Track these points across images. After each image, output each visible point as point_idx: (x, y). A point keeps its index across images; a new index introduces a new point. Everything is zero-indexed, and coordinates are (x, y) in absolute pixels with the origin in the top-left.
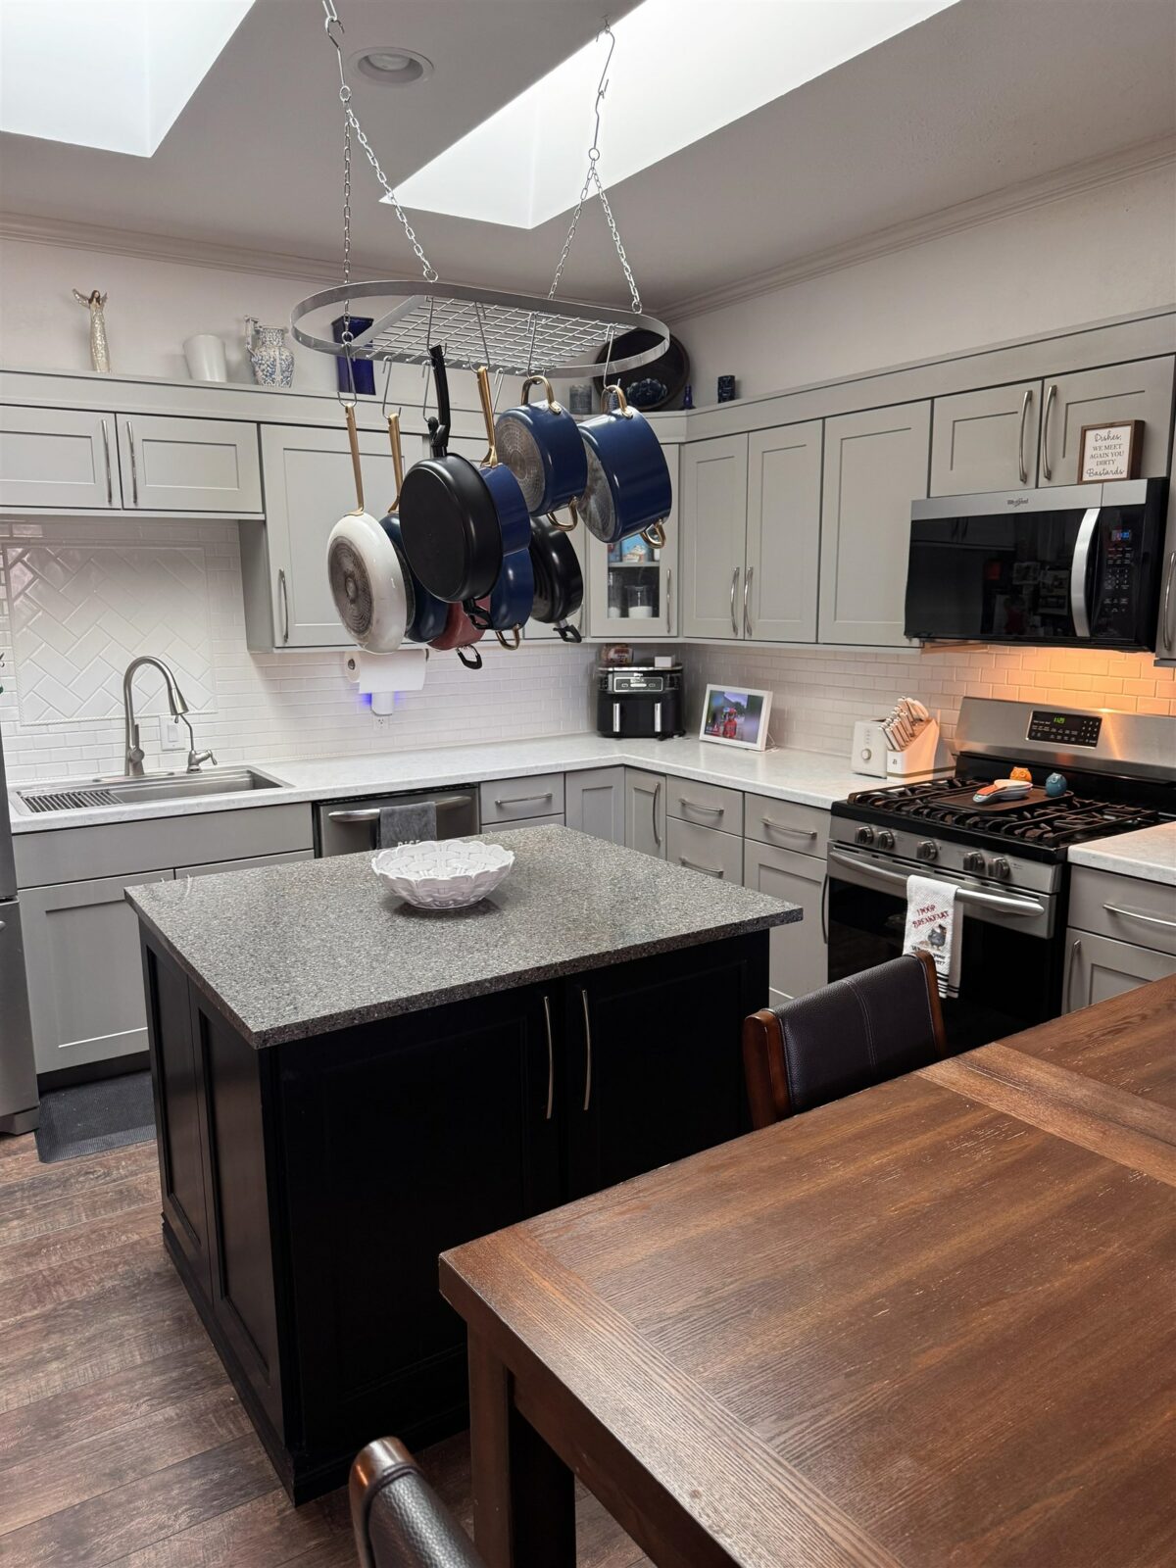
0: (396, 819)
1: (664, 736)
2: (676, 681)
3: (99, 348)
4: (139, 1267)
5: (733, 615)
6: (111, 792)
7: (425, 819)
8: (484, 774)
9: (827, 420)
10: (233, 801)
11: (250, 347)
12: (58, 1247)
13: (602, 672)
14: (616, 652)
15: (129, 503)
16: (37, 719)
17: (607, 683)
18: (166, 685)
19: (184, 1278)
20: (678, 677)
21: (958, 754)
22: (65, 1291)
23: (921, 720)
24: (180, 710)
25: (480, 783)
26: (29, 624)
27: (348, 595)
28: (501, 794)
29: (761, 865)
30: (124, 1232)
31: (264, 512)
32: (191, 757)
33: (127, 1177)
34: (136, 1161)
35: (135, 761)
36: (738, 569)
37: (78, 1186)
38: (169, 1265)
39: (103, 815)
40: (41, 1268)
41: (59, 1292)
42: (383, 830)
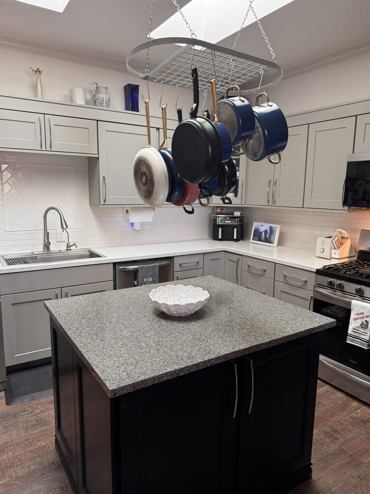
0: (144, 270)
1: (237, 240)
2: (242, 220)
3: (39, 90)
4: (45, 459)
5: (268, 197)
6: (38, 257)
7: (154, 270)
8: (176, 253)
9: (310, 124)
10: (84, 262)
11: (94, 93)
12: (12, 447)
13: (215, 217)
14: (220, 210)
15: (48, 149)
16: (10, 230)
17: (216, 221)
18: (60, 218)
19: (64, 466)
20: (242, 219)
21: (358, 251)
22: (14, 471)
23: (344, 238)
24: (65, 227)
25: (174, 257)
26: (9, 194)
27: (142, 182)
28: (181, 261)
29: (281, 291)
30: (39, 441)
31: (98, 154)
32: (68, 244)
33: (40, 413)
34: (44, 405)
35: (47, 246)
36: (271, 180)
37: (21, 417)
38: (58, 459)
39: (35, 267)
40: (4, 459)
41: (11, 472)
42: (139, 274)
